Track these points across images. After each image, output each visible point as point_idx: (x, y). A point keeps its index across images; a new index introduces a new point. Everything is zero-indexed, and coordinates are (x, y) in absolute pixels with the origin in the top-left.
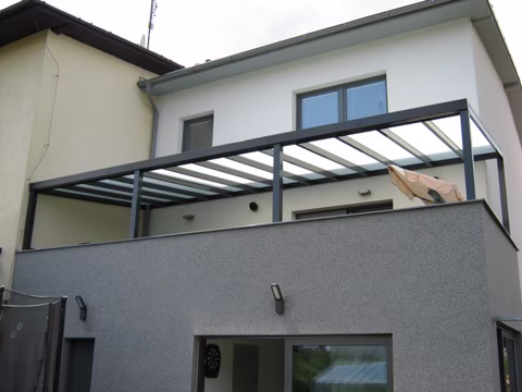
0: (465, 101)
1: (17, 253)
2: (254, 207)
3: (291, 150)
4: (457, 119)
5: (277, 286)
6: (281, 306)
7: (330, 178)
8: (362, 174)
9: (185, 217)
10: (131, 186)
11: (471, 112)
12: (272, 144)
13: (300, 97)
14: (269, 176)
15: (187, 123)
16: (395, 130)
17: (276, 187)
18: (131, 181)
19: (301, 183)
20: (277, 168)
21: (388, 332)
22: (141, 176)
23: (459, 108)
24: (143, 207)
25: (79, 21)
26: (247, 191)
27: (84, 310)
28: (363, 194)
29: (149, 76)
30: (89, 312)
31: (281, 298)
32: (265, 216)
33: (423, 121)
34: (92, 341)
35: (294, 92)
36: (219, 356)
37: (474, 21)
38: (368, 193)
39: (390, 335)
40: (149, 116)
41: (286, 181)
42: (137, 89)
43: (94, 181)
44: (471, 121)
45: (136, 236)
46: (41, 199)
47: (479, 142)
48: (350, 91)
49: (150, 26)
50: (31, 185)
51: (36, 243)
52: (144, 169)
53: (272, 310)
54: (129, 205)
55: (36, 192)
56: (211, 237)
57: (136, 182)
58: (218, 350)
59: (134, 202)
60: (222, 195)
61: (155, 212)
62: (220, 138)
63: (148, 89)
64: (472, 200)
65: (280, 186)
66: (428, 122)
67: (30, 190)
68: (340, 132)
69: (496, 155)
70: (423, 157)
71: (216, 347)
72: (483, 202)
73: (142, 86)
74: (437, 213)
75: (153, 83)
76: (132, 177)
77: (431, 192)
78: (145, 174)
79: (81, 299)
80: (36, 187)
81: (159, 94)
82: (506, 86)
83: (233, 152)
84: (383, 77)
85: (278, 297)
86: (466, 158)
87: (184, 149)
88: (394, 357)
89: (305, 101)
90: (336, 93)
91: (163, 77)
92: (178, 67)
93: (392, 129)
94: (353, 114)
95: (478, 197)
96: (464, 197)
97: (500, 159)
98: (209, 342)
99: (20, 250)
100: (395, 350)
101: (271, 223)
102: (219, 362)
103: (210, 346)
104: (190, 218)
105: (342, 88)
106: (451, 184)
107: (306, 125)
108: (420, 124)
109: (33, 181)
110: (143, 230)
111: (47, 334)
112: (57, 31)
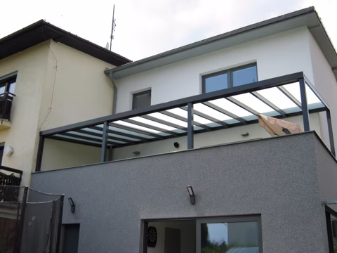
0: (302, 72)
1: (32, 174)
2: (177, 145)
3: (198, 107)
4: (298, 83)
5: (191, 187)
6: (193, 199)
7: (224, 126)
8: (243, 123)
9: (134, 153)
10: (101, 132)
11: (305, 80)
12: (186, 103)
13: (204, 77)
14: (185, 125)
15: (135, 95)
16: (260, 92)
17: (190, 133)
18: (101, 129)
19: (206, 129)
20: (190, 119)
21: (259, 212)
22: (108, 125)
23: (298, 78)
24: (109, 147)
25: (69, 34)
26: (173, 135)
27: (73, 206)
28: (244, 135)
29: (111, 67)
30: (76, 208)
31: (194, 195)
32: (184, 146)
33: (277, 86)
34: (78, 225)
35: (200, 74)
36: (156, 234)
37: (309, 28)
38: (247, 135)
39: (260, 215)
41: (195, 128)
42: (104, 75)
43: (78, 129)
44: (306, 86)
45: (105, 161)
46: (47, 141)
47: (312, 100)
48: (235, 73)
49: (112, 37)
50: (41, 133)
51: (43, 169)
52: (109, 121)
53: (188, 202)
54: (100, 146)
55: (44, 137)
56: (150, 159)
57: (105, 130)
58: (155, 231)
59: (103, 144)
60: (158, 138)
62: (155, 100)
63: (111, 75)
64: (308, 132)
65: (192, 132)
66: (280, 87)
67: (40, 136)
68: (227, 94)
69: (325, 109)
70: (280, 111)
71: (154, 229)
72: (314, 132)
73: (107, 73)
75: (114, 71)
76: (102, 126)
77: (284, 130)
78: (110, 124)
79: (72, 200)
80: (44, 134)
81: (119, 78)
82: (334, 69)
83: (162, 108)
84: (254, 64)
85: (191, 194)
86: (304, 111)
87: (133, 108)
88: (263, 228)
89: (207, 80)
90: (226, 74)
91: (120, 68)
92: (129, 61)
93: (258, 91)
94: (236, 83)
95: (311, 129)
96: (303, 130)
97: (328, 111)
98: (150, 224)
99: (34, 171)
100: (263, 223)
101: (187, 149)
102: (156, 237)
103: (151, 227)
104: (137, 153)
105: (230, 71)
106: (296, 125)
107: (208, 91)
108: (276, 88)
109: (41, 130)
110: (109, 157)
111: (51, 219)
112: (56, 40)
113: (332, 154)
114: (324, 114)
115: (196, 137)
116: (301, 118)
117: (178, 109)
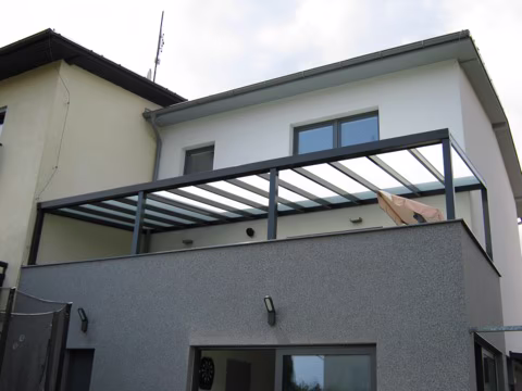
0: (446, 130)
1: (23, 268)
2: (250, 233)
3: (286, 175)
4: (440, 146)
5: (270, 299)
6: (273, 317)
7: (325, 206)
8: (354, 202)
9: (184, 242)
10: (134, 208)
11: (452, 141)
12: (269, 169)
13: (297, 130)
14: (265, 202)
15: (189, 153)
16: (382, 157)
17: (272, 215)
18: (134, 203)
19: (297, 210)
20: (273, 194)
21: (373, 341)
22: (145, 198)
23: (441, 137)
24: (145, 232)
25: (91, 53)
26: (246, 217)
27: (85, 321)
28: (355, 222)
29: (153, 107)
30: (89, 325)
31: (273, 311)
32: (262, 235)
33: (408, 148)
34: (91, 352)
35: (291, 125)
36: (213, 369)
37: (461, 63)
38: (360, 221)
39: (374, 345)
40: (153, 145)
41: (281, 207)
42: (143, 120)
43: (97, 201)
44: (452, 150)
45: (137, 252)
46: (47, 217)
47: (461, 172)
48: (344, 125)
49: (157, 61)
50: (39, 205)
51: (39, 261)
52: (147, 191)
53: (263, 317)
54: (131, 229)
55: (44, 211)
56: (210, 253)
57: (140, 205)
58: (212, 364)
59: (136, 226)
60: (222, 221)
61: (156, 237)
62: (221, 162)
63: (153, 119)
64: (452, 221)
65: (275, 213)
66: (413, 150)
67: (38, 209)
68: (332, 158)
69: (480, 186)
70: (411, 187)
71: (210, 360)
72: (462, 222)
73: (147, 116)
74: (419, 232)
75: (158, 114)
76: (135, 198)
77: (417, 216)
78: (148, 195)
79: (83, 312)
80: (43, 206)
82: (494, 126)
83: (231, 175)
84: (375, 113)
85: (270, 309)
86: (448, 189)
87: (186, 172)
88: (378, 365)
89: (302, 134)
90: (331, 127)
91: (167, 109)
92: (181, 99)
93: (379, 156)
94: (347, 142)
95: (458, 217)
96: (445, 218)
97: (484, 191)
98: (204, 354)
99: (25, 264)
100: (378, 359)
101: (266, 240)
102: (213, 375)
103: (206, 359)
104: (189, 243)
105: (337, 123)
106: (434, 210)
107: (303, 150)
108: (406, 151)
109: (41, 201)
111: (50, 341)
112: (70, 61)
113: (487, 256)
114: (477, 194)
115: (281, 221)
116: (442, 199)
117: (255, 177)
